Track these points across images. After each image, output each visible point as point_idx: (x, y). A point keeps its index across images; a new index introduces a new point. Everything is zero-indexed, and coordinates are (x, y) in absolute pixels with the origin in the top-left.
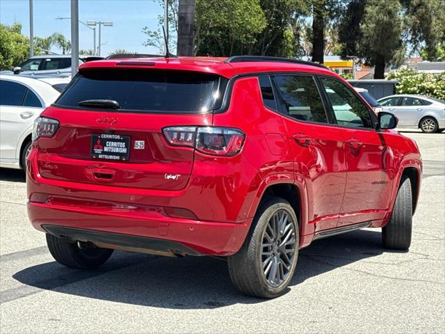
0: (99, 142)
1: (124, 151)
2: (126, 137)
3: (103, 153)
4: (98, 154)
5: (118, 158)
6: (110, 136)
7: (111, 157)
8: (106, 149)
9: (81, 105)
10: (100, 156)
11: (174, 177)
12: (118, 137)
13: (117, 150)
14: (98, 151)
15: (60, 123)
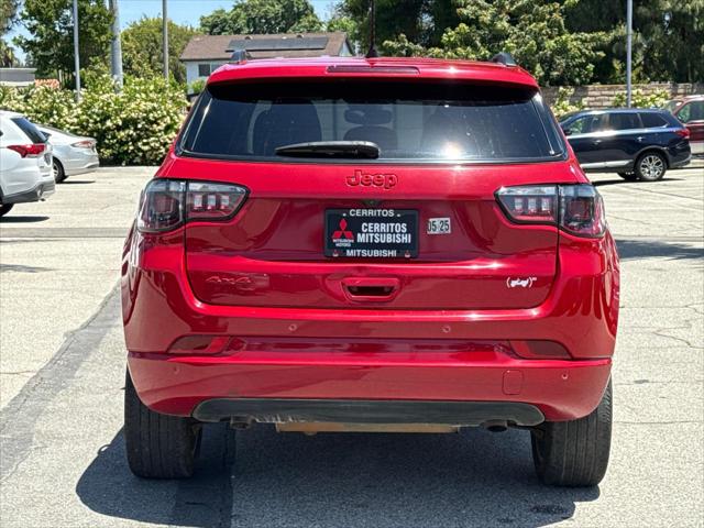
0: (343, 225)
1: (407, 239)
2: (408, 212)
3: (356, 245)
4: (344, 249)
5: (393, 253)
6: (371, 213)
7: (376, 253)
8: (361, 238)
9: (281, 153)
10: (350, 253)
11: (524, 283)
12: (391, 213)
13: (389, 239)
15: (248, 192)
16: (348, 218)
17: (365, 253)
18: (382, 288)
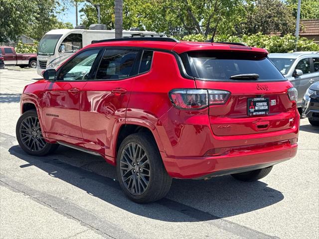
0: (252, 104)
1: (267, 107)
2: (267, 98)
3: (256, 111)
4: (253, 112)
5: (264, 113)
6: (259, 99)
7: (260, 113)
8: (256, 108)
10: (254, 114)
12: (263, 99)
13: (263, 108)
14: (252, 110)
15: (231, 93)
16: (254, 102)
17: (258, 113)
18: (263, 125)
